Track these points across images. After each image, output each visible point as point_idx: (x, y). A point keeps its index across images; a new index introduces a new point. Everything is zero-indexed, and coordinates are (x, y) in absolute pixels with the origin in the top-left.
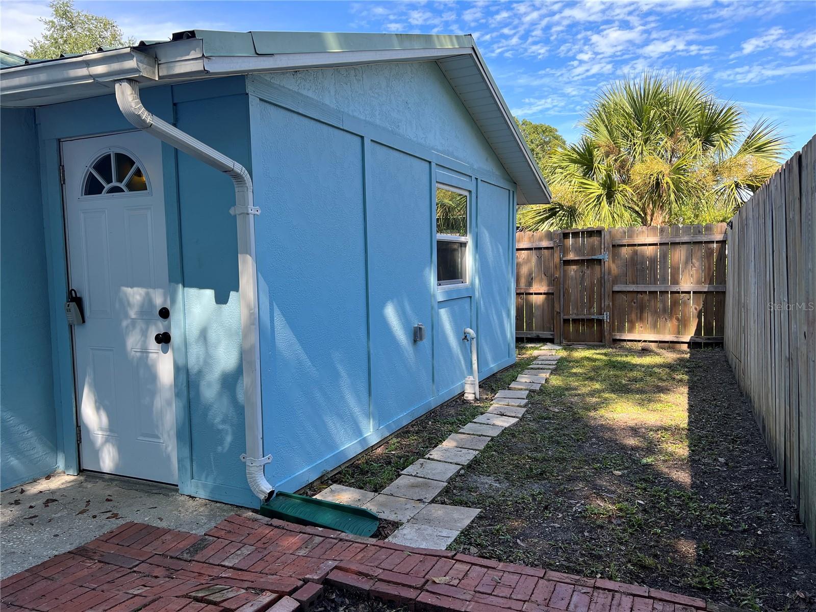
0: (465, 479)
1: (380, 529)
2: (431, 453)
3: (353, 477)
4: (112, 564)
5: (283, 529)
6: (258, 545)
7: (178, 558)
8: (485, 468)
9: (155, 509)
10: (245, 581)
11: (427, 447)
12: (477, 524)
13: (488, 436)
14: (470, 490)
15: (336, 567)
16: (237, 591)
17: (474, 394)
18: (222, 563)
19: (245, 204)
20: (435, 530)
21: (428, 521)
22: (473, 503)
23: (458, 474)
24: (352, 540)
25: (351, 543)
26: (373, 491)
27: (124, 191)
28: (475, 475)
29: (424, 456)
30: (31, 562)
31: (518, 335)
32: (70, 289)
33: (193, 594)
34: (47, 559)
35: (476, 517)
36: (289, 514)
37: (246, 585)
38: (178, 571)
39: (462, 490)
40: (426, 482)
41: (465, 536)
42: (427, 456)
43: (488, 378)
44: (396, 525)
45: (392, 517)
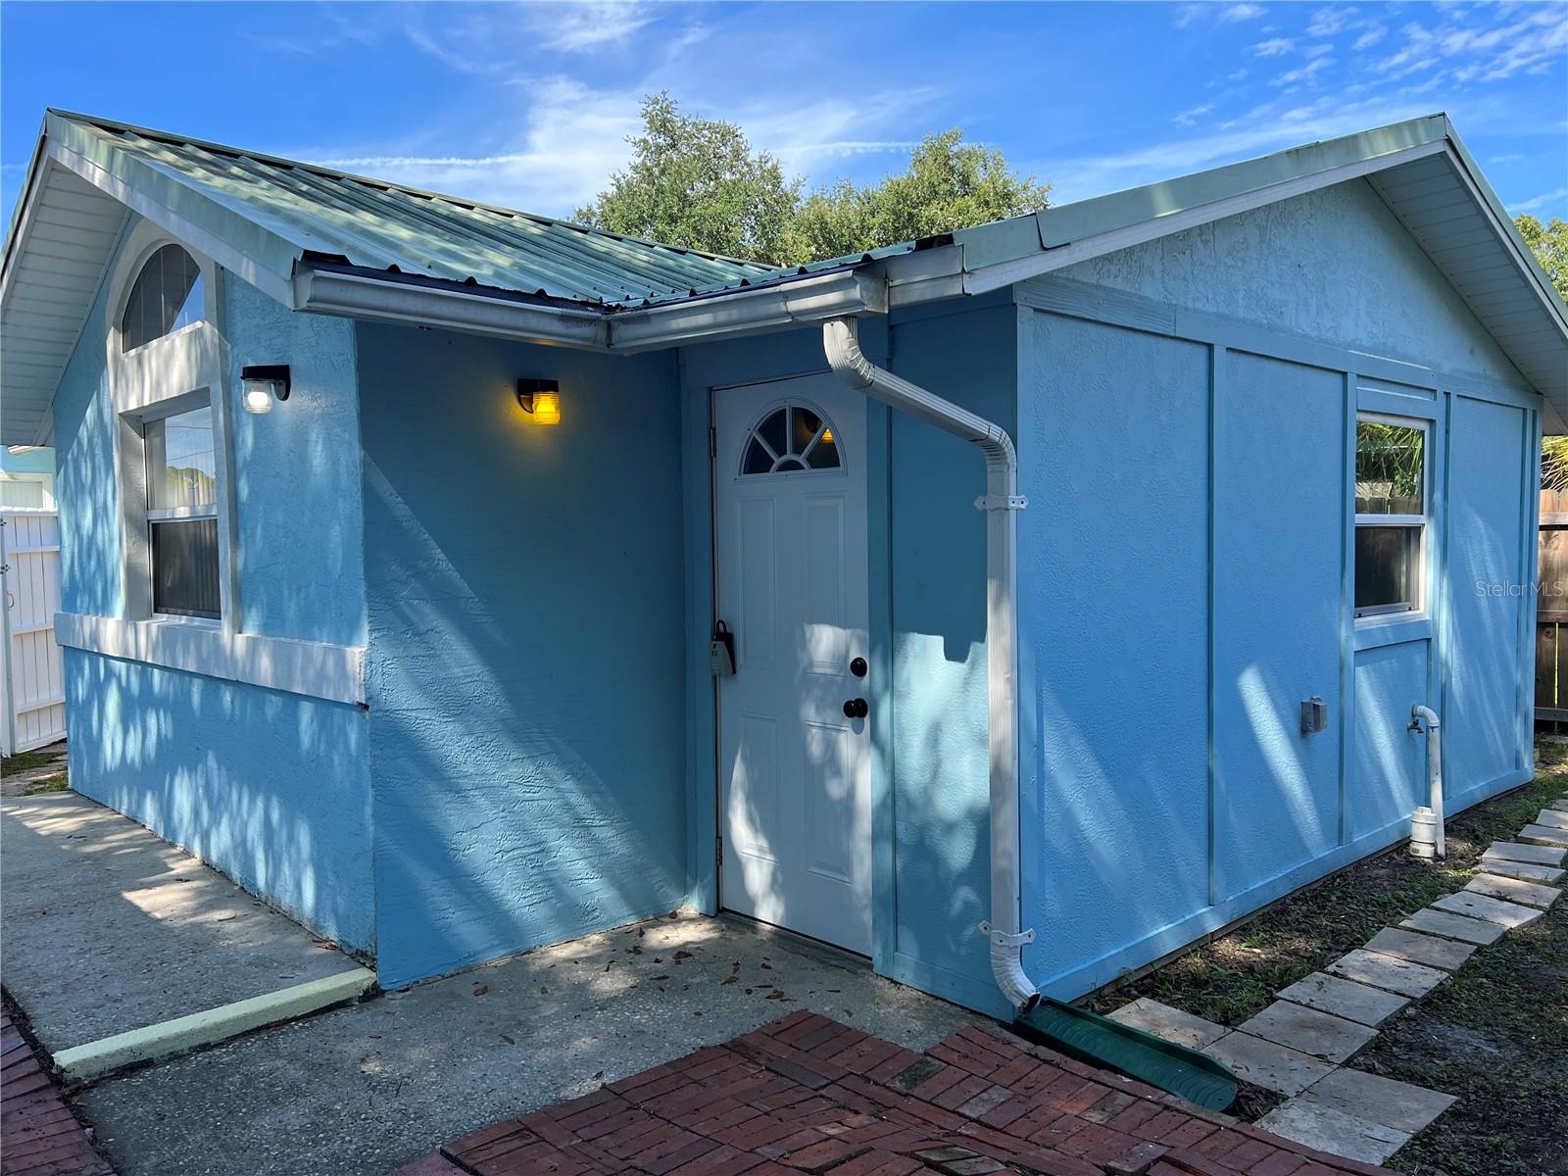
0: (1418, 1028)
1: (1241, 1100)
2: (1340, 961)
3: (1179, 989)
4: (786, 1077)
5: (1059, 1067)
6: (1017, 1087)
7: (887, 1087)
8: (1464, 1012)
9: (837, 994)
10: (1003, 1149)
11: (1330, 949)
12: (1449, 1125)
13: (1470, 943)
14: (1429, 1052)
15: (1163, 1158)
16: (992, 1165)
17: (1434, 845)
18: (959, 1110)
19: (1003, 492)
20: (1358, 1124)
21: (1341, 1102)
22: (1439, 1081)
23: (1400, 1015)
24: (1189, 1111)
25: (1188, 1118)
26: (1221, 1023)
27: (803, 468)
28: (1442, 1023)
29: (1325, 967)
30: (669, 1053)
31: (1539, 715)
32: (717, 621)
33: (923, 1154)
34: (690, 1051)
35: (1447, 1111)
36: (1067, 1042)
37: (1006, 1156)
38: (890, 1108)
39: (1411, 1050)
40: (1333, 1023)
41: (1423, 1145)
42: (1331, 968)
43: (1466, 812)
44: (1274, 1098)
45: (1263, 1080)
